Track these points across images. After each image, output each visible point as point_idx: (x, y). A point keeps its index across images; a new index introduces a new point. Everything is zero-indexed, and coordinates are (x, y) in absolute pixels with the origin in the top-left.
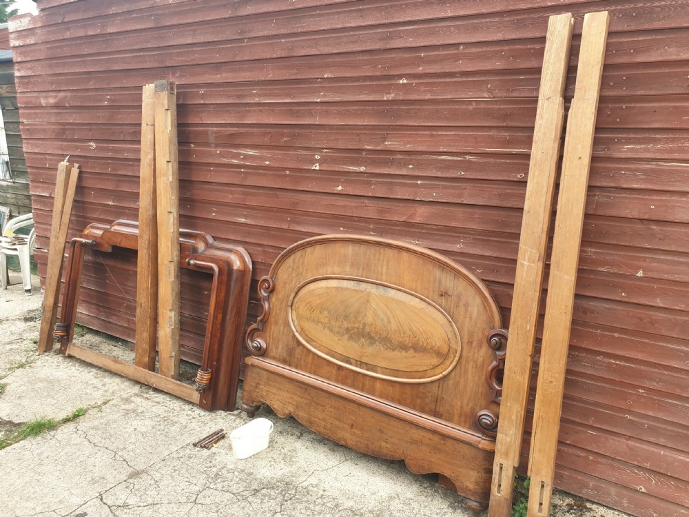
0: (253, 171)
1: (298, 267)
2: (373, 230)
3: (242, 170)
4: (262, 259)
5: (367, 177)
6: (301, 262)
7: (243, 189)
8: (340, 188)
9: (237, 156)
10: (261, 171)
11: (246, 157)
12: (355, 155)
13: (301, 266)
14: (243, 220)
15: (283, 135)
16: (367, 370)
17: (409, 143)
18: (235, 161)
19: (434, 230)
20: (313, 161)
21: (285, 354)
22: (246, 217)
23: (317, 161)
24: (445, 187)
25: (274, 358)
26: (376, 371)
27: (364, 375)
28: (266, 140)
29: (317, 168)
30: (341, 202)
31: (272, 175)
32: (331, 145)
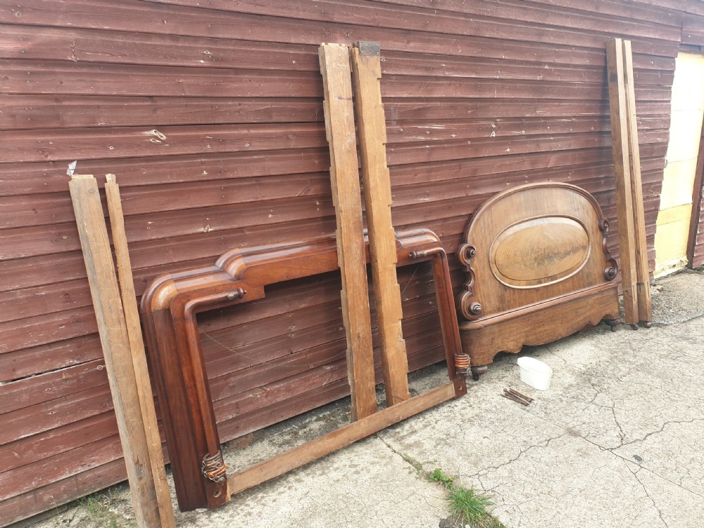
0: (438, 146)
1: (489, 226)
2: (527, 179)
3: (428, 146)
4: (443, 234)
5: (525, 138)
6: (490, 221)
7: (428, 167)
8: (508, 150)
9: (423, 132)
10: (446, 145)
11: (433, 132)
12: (519, 122)
13: (490, 224)
14: (427, 199)
15: (468, 109)
16: (552, 280)
17: (548, 111)
18: (422, 138)
19: (558, 170)
20: (491, 130)
21: (498, 304)
22: (428, 195)
23: (494, 129)
24: (563, 140)
25: (490, 312)
26: (557, 279)
27: (552, 285)
28: (453, 115)
29: (494, 135)
30: (508, 161)
31: (456, 147)
32: (505, 115)
